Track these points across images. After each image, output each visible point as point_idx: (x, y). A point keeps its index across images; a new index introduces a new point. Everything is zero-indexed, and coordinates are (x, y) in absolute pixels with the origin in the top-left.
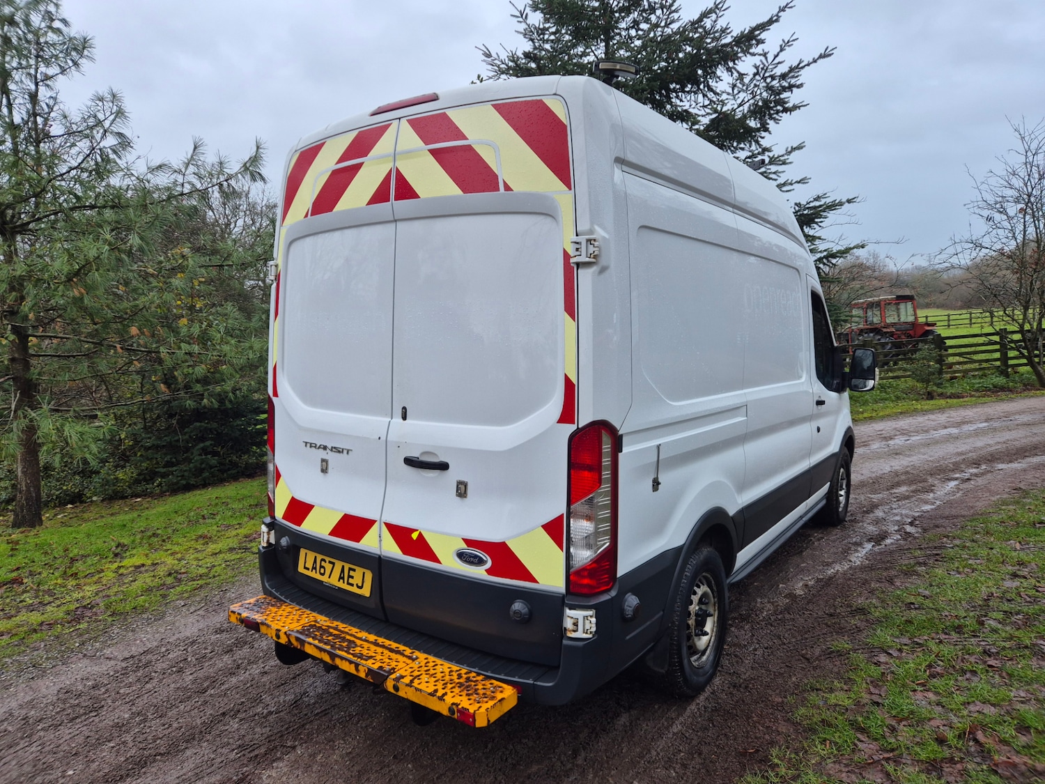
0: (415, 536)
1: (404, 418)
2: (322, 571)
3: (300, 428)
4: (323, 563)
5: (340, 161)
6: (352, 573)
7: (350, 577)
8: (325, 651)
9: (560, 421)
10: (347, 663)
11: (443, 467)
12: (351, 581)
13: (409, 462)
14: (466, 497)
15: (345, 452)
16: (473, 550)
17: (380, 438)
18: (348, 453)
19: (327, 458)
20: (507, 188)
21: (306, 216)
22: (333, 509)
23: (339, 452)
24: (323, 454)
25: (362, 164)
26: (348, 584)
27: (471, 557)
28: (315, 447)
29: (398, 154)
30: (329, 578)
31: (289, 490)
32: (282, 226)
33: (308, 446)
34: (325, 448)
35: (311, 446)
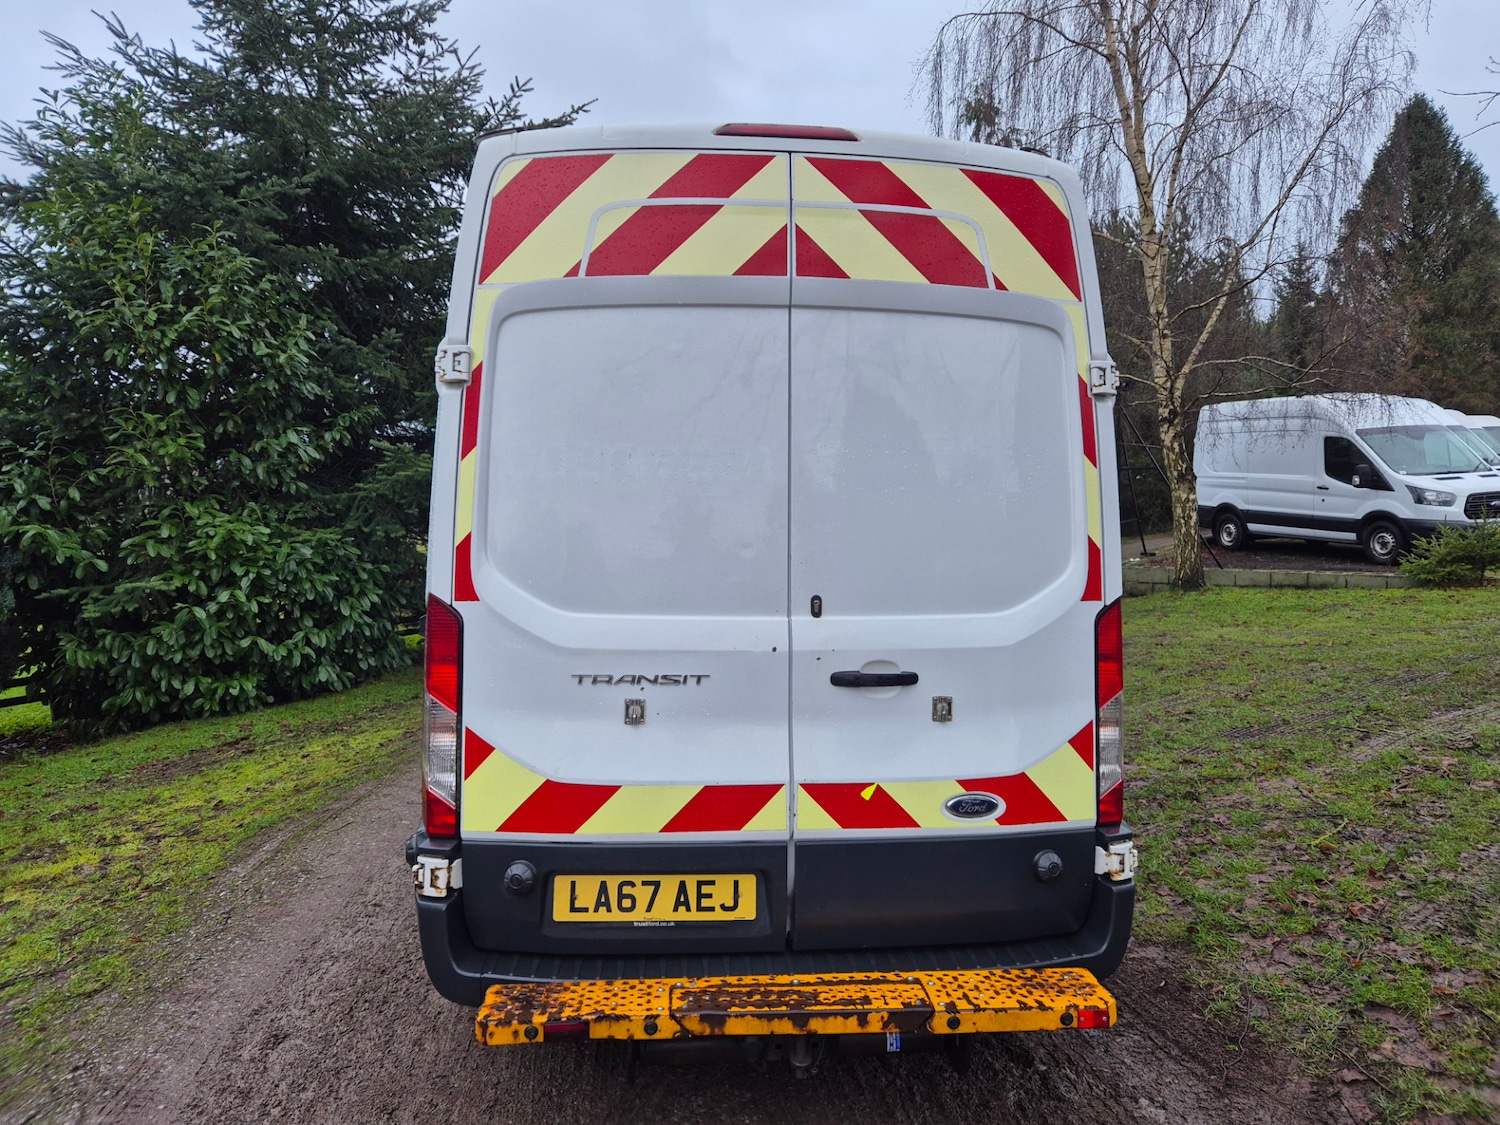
0: (867, 794)
1: (816, 612)
2: (627, 903)
3: (561, 651)
4: (627, 890)
5: (656, 195)
6: (705, 889)
7: (700, 896)
8: (780, 1016)
9: (1085, 598)
10: (840, 1019)
11: (909, 679)
12: (705, 903)
13: (840, 680)
14: (950, 720)
15: (692, 682)
16: (974, 796)
17: (774, 649)
18: (699, 682)
19: (642, 698)
20: (1000, 286)
21: (574, 272)
22: (672, 783)
23: (676, 682)
24: (633, 692)
25: (720, 207)
26: (700, 908)
27: (974, 804)
28: (608, 682)
29: (803, 205)
30: (649, 909)
31: (533, 770)
32: (481, 282)
33: (587, 682)
34: (636, 680)
35: (595, 681)
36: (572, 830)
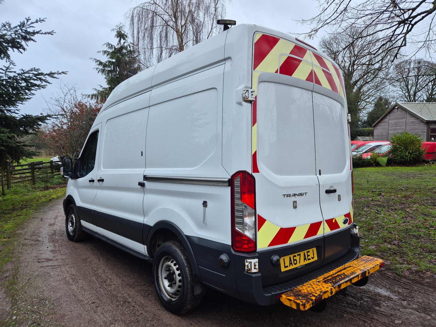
0: (334, 221)
1: (320, 174)
2: (295, 262)
3: (280, 187)
4: (295, 258)
6: (308, 254)
9: (350, 170)
11: (335, 191)
13: (327, 192)
14: (340, 200)
15: (305, 194)
16: (346, 218)
17: (317, 184)
18: (306, 195)
19: (296, 200)
21: (277, 71)
23: (302, 195)
24: (293, 199)
25: (302, 61)
26: (308, 260)
27: (346, 221)
28: (290, 196)
29: (314, 64)
30: (300, 263)
31: (277, 225)
32: (254, 70)
33: (286, 196)
34: (295, 195)
35: (287, 196)
36: (287, 242)
